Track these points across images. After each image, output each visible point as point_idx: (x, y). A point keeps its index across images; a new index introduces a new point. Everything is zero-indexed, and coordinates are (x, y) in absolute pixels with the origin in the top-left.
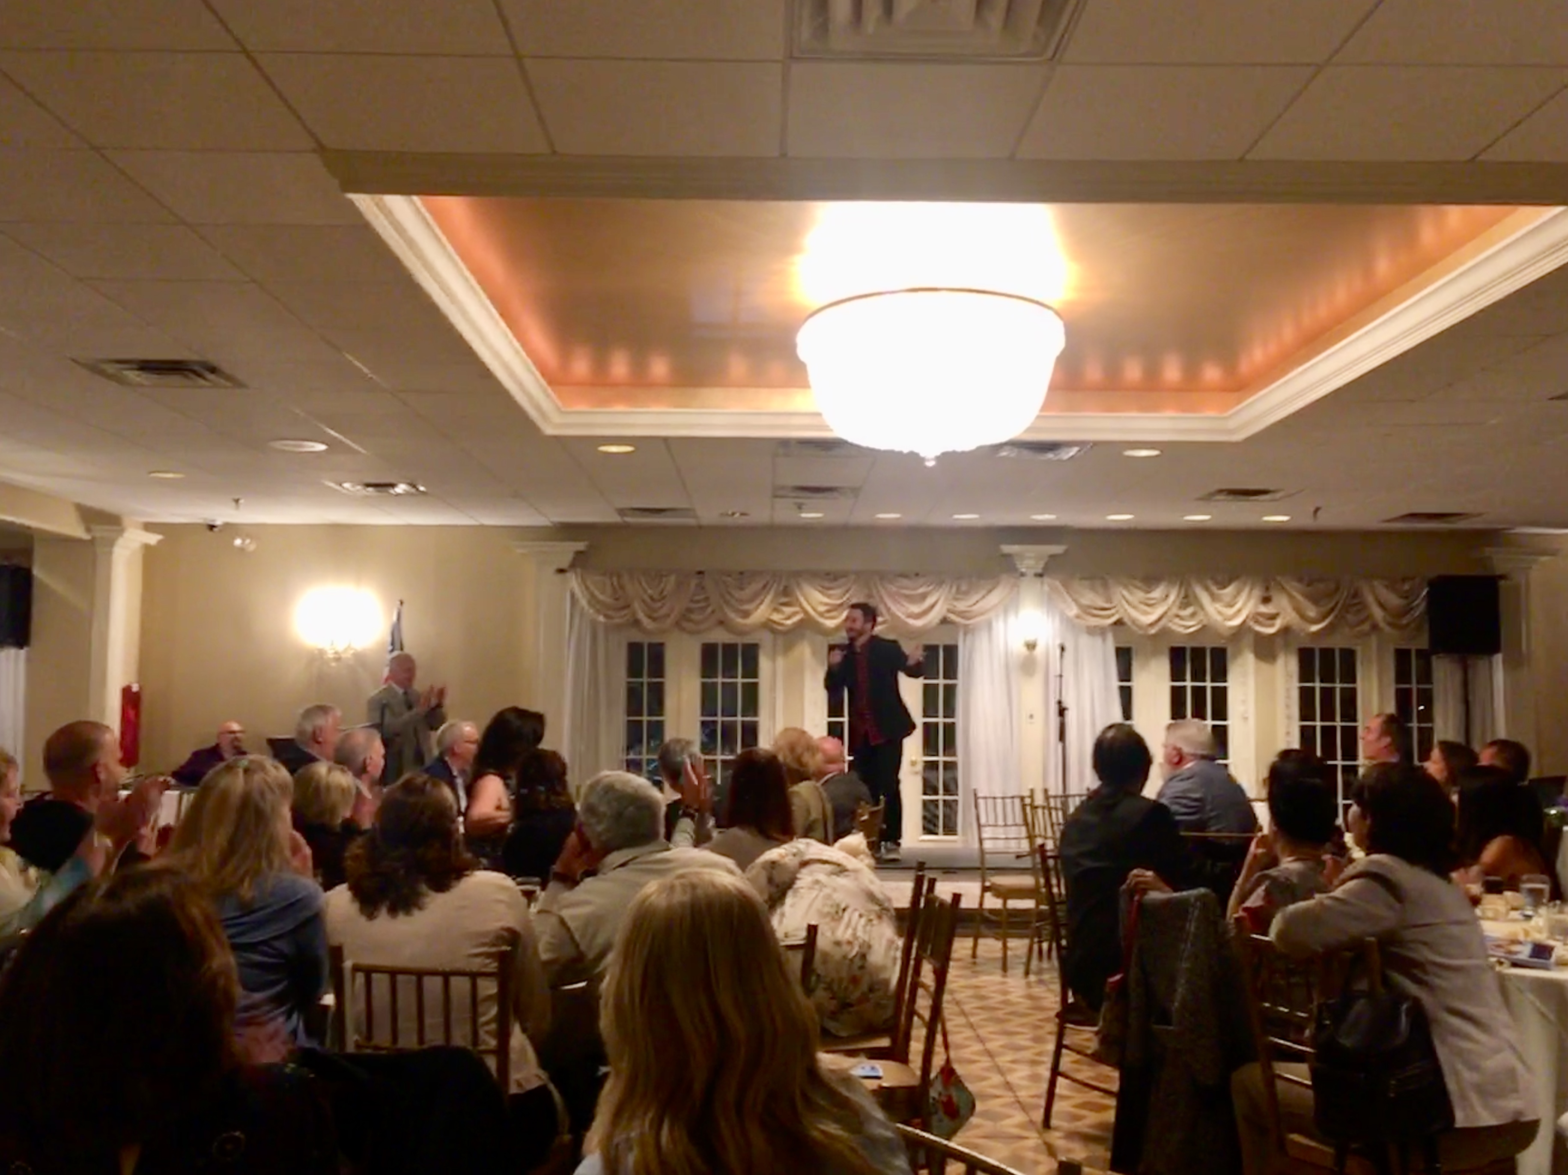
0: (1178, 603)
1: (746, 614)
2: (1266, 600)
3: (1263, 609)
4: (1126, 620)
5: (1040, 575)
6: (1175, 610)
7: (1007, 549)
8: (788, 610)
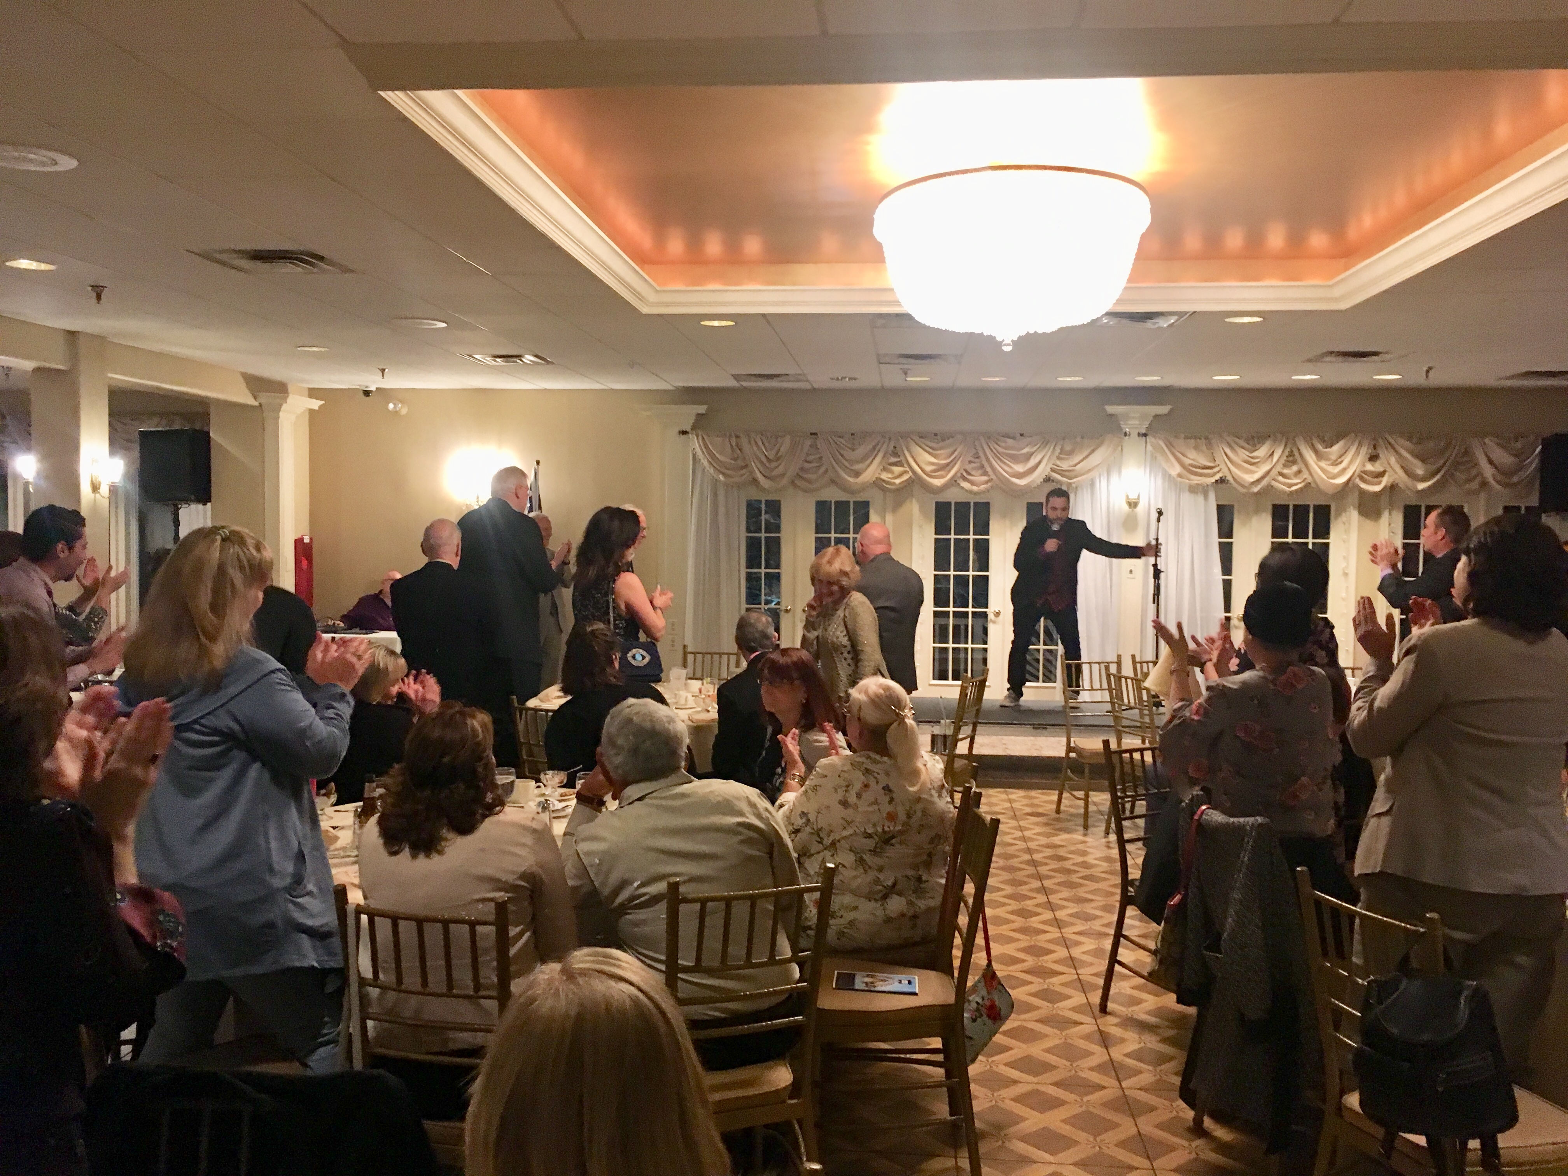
0: (1283, 461)
1: (857, 474)
2: (1373, 458)
3: (1369, 467)
4: (1229, 478)
5: (1145, 435)
6: (1279, 468)
7: (1111, 409)
8: (897, 470)
